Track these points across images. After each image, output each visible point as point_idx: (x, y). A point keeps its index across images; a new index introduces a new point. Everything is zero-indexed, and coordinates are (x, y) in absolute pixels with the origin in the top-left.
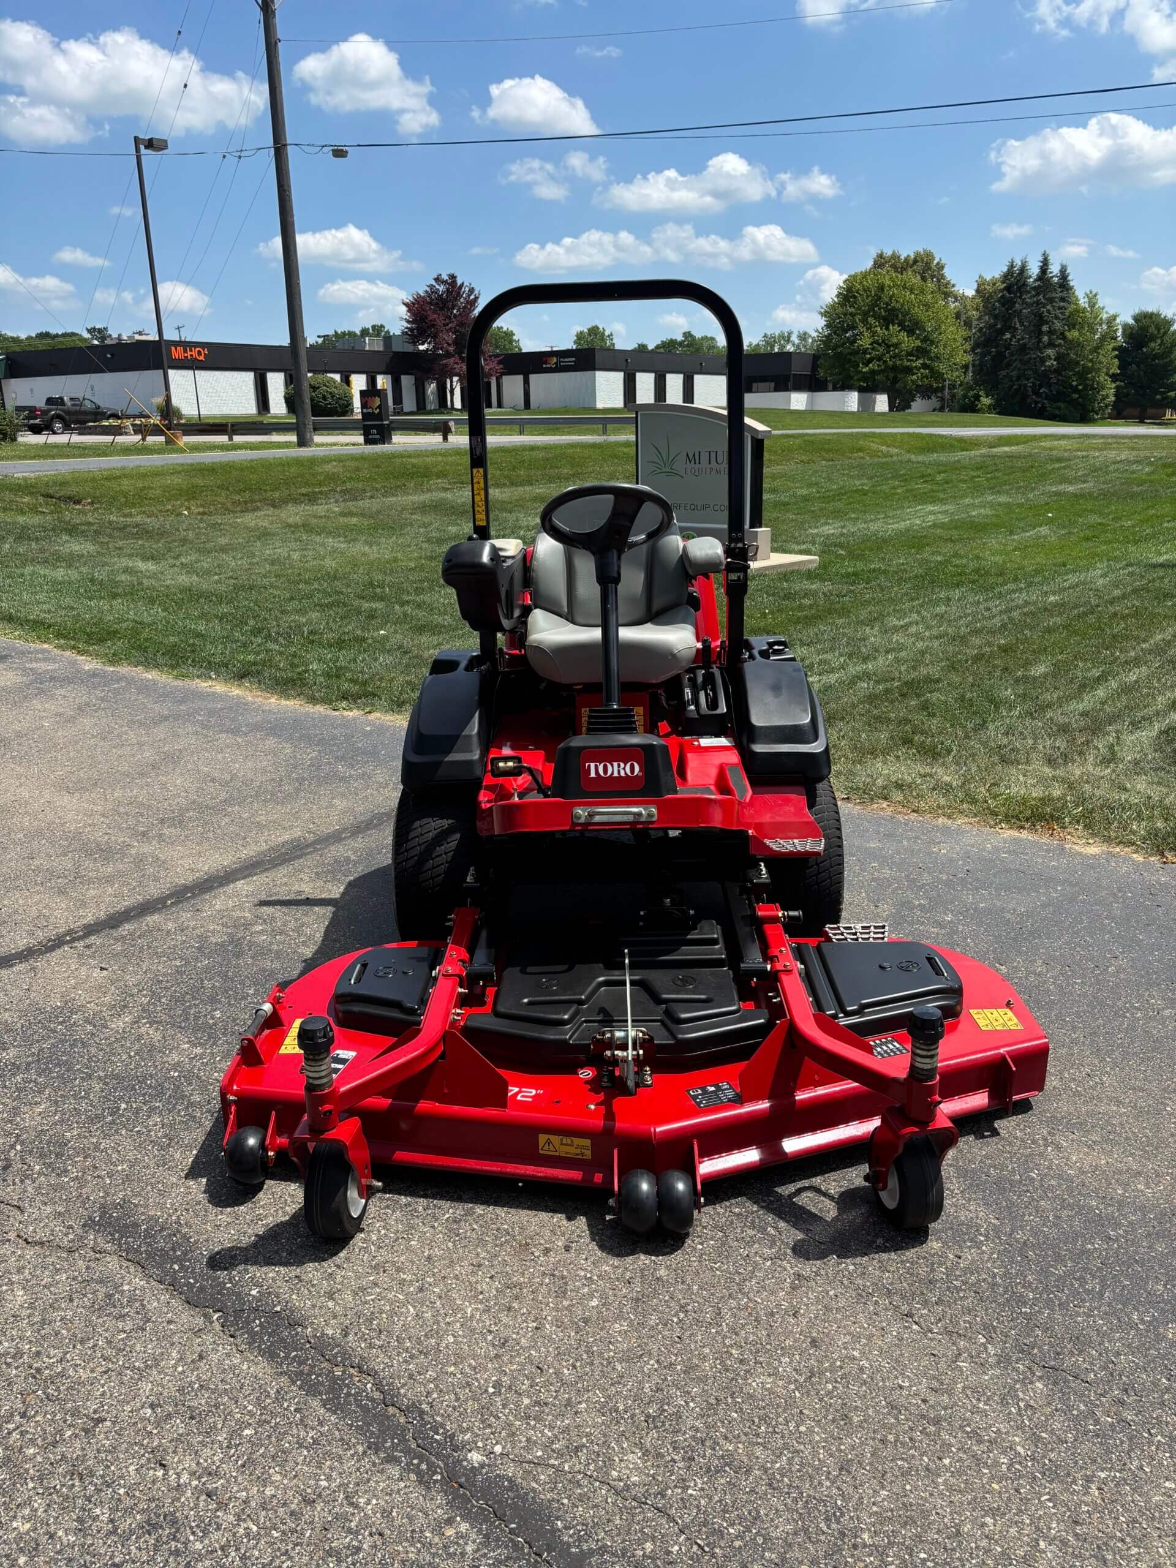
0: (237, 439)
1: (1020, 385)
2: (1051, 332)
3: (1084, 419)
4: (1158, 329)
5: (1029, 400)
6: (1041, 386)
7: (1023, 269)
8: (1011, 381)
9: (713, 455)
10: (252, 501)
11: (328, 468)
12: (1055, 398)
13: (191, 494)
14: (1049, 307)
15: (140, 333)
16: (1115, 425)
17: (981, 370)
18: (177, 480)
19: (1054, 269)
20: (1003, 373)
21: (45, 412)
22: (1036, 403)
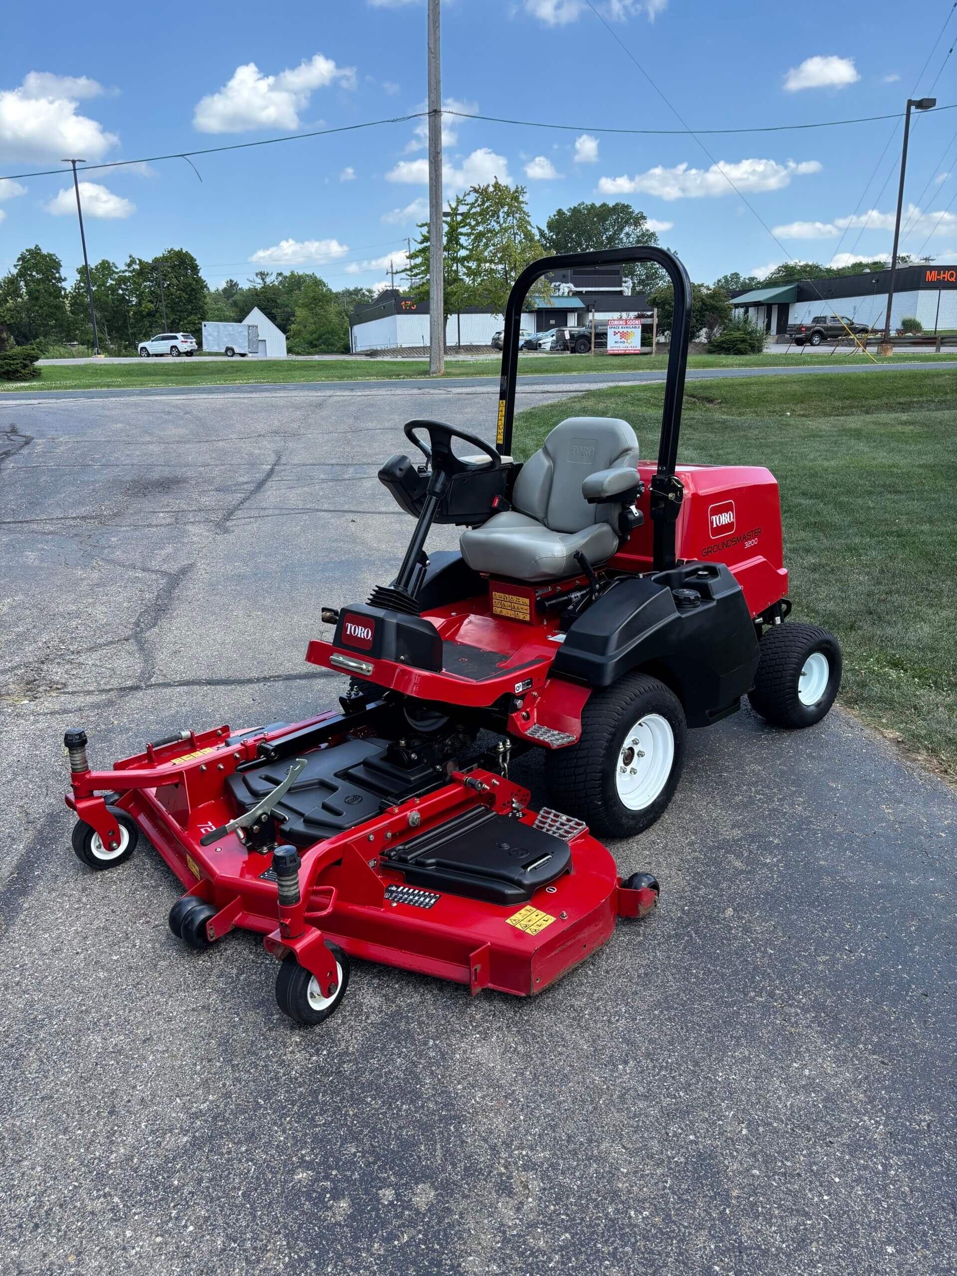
0: (945, 350)
10: (852, 407)
11: (937, 381)
13: (800, 399)
15: (926, 259)
18: (795, 387)
21: (808, 329)
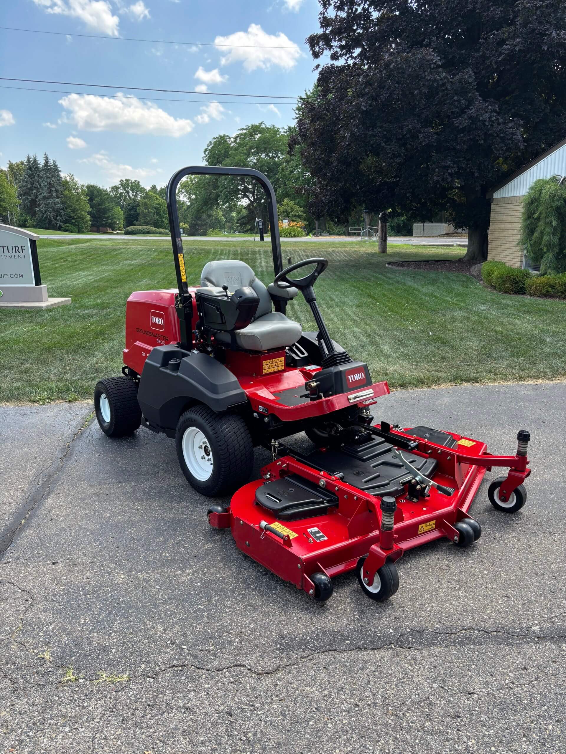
1: (47, 215)
2: (57, 191)
3: (80, 231)
4: (98, 192)
5: (53, 222)
6: (57, 216)
7: (35, 160)
8: (42, 213)
9: (6, 249)
12: (66, 222)
14: (53, 179)
16: (94, 235)
17: (25, 207)
19: (51, 162)
20: (37, 209)
22: (57, 224)
